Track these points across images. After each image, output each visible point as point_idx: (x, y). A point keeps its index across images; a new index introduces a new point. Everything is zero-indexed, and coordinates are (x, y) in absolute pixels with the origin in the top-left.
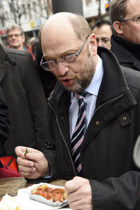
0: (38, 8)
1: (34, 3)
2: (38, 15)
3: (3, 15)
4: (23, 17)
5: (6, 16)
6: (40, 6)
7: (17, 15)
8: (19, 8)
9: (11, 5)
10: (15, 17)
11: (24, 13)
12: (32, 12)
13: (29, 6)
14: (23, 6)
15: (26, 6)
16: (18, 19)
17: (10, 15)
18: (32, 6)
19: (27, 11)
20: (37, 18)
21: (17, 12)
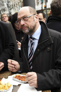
0: (18, 6)
1: (17, 4)
2: (18, 9)
3: (4, 9)
4: (12, 9)
5: (5, 9)
6: (19, 5)
7: (10, 9)
8: (10, 6)
9: (8, 5)
10: (9, 9)
11: (13, 8)
12: (16, 8)
13: (14, 5)
14: (12, 5)
15: (13, 5)
16: (10, 10)
17: (7, 9)
18: (16, 5)
19: (14, 7)
20: (17, 10)
21: (10, 7)
